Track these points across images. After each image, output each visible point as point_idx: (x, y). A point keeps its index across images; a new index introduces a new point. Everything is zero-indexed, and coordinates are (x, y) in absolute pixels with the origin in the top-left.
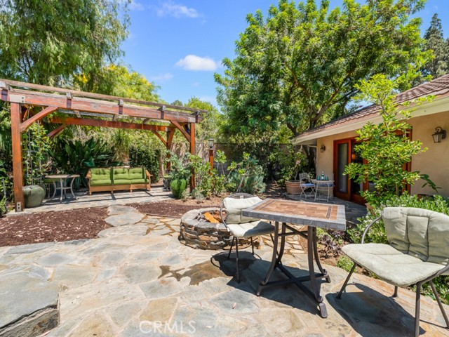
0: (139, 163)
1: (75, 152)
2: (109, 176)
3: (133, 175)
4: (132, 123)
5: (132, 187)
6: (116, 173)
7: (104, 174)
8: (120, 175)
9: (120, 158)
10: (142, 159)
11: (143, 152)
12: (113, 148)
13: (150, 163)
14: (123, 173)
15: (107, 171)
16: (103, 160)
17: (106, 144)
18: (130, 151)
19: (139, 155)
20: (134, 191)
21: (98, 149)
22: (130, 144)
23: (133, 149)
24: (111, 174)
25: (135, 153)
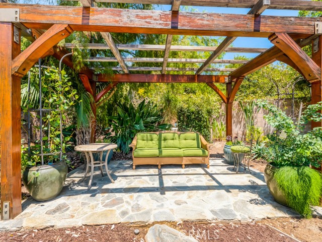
0: (187, 126)
1: (127, 114)
2: (157, 142)
3: (184, 141)
4: (183, 76)
5: (185, 161)
6: (165, 140)
7: (152, 140)
8: (170, 142)
9: (168, 120)
10: (191, 120)
11: (193, 113)
12: (162, 110)
13: (200, 126)
14: (173, 139)
15: (155, 136)
16: (152, 122)
17: (156, 106)
18: (178, 113)
19: (188, 117)
20: (187, 166)
21: (147, 112)
22: (179, 105)
23: (181, 110)
24: (160, 140)
25: (184, 114)
